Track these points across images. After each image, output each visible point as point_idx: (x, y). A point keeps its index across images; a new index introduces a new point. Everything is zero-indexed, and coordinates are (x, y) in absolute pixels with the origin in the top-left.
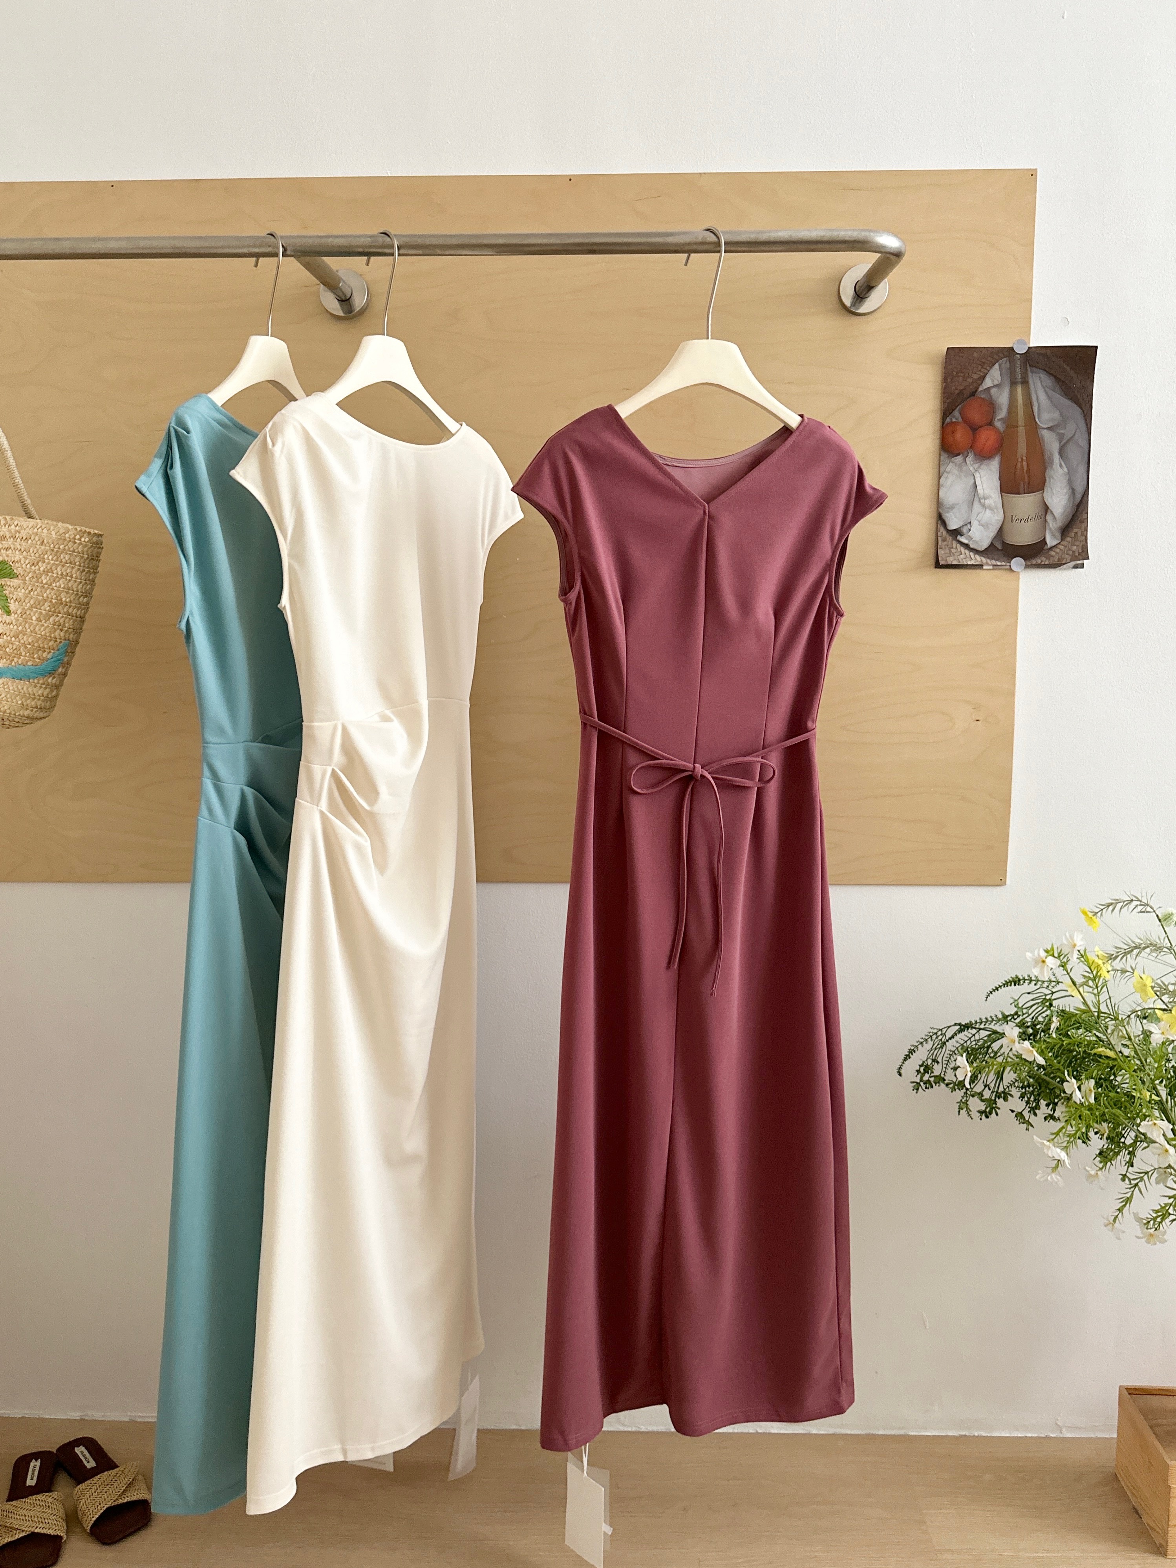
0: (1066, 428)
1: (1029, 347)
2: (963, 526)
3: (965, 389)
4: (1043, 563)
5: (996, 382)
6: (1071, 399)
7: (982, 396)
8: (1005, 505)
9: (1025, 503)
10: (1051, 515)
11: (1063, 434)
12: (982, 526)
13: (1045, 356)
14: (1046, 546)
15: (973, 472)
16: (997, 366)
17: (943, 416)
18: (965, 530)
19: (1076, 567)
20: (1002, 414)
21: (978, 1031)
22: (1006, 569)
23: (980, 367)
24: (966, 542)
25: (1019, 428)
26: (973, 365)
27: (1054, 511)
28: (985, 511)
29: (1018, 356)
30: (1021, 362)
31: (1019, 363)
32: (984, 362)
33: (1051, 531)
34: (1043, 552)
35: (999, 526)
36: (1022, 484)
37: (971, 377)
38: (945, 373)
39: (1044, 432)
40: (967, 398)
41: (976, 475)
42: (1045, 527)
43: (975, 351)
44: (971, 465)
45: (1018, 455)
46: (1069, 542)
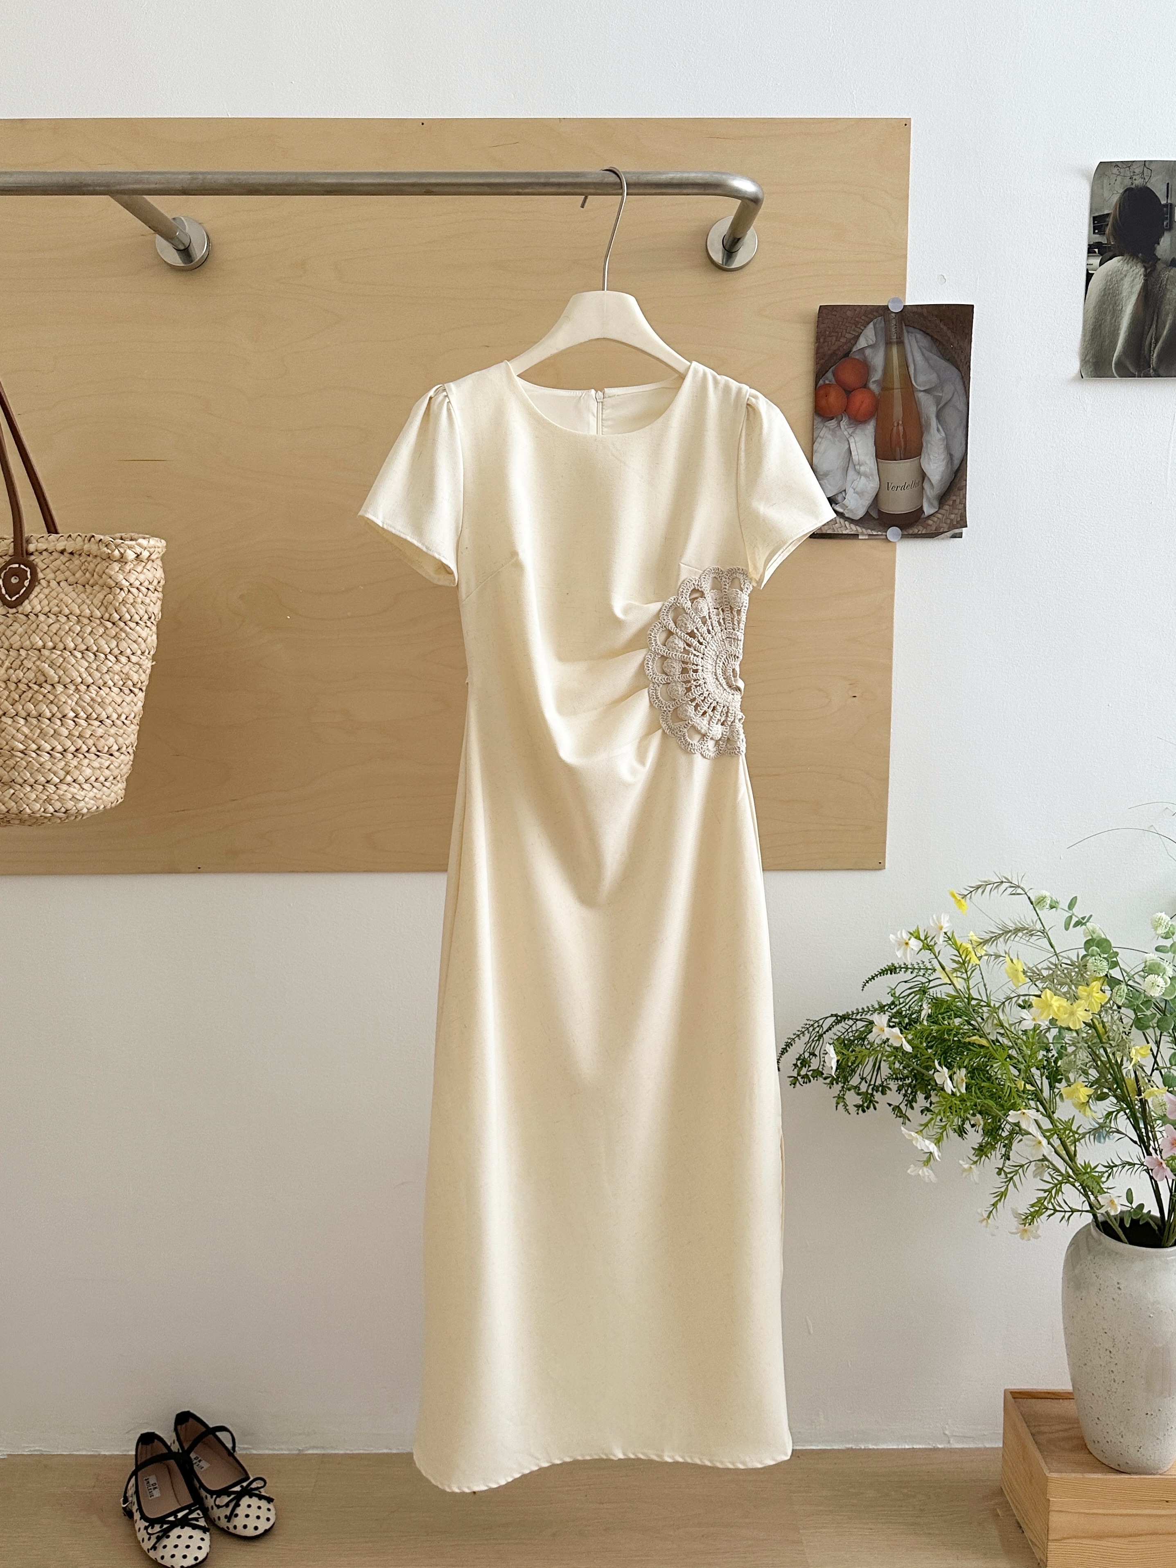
0: (943, 391)
1: (905, 306)
2: (837, 493)
3: (838, 349)
4: (920, 532)
5: (871, 343)
6: (948, 360)
7: (857, 357)
8: (880, 470)
9: (901, 470)
10: (928, 483)
11: (942, 397)
12: (857, 493)
13: (921, 315)
14: (924, 514)
15: (847, 437)
16: (871, 325)
17: (816, 377)
18: (839, 498)
19: (954, 536)
20: (877, 376)
21: (855, 1022)
22: (883, 540)
23: (854, 327)
24: (841, 510)
25: (895, 390)
26: (847, 324)
27: (931, 478)
28: (860, 478)
29: (893, 315)
30: (896, 322)
31: (894, 322)
32: (858, 322)
33: (929, 500)
34: (920, 521)
35: (874, 494)
36: (898, 449)
37: (844, 337)
38: (817, 333)
39: (921, 395)
40: (840, 359)
41: (850, 440)
42: (923, 495)
43: (849, 309)
44: (845, 430)
45: (894, 419)
46: (947, 510)
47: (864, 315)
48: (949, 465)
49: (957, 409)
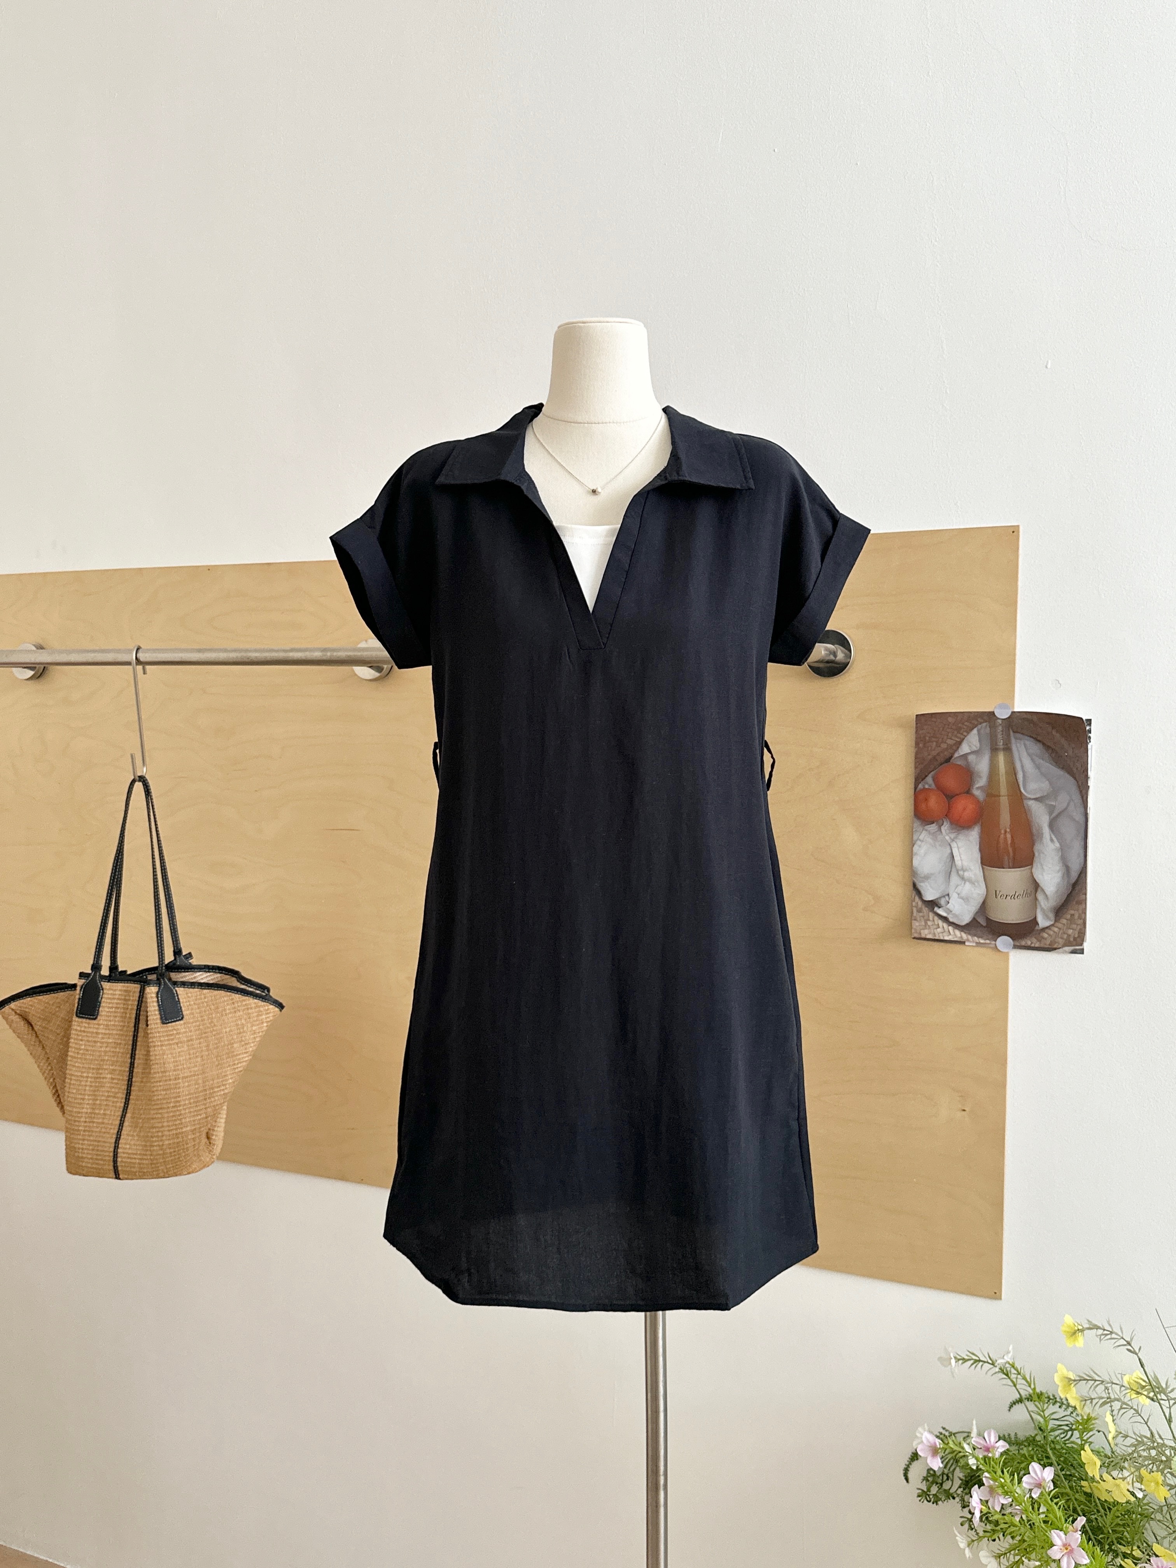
0: (1056, 799)
1: (1013, 713)
2: (941, 897)
3: (938, 754)
4: (1033, 945)
5: (975, 749)
6: (1063, 768)
7: (959, 763)
8: (987, 879)
9: (1010, 878)
10: (1042, 893)
11: (1055, 806)
12: (962, 898)
13: (1031, 721)
14: (1037, 926)
15: (950, 842)
16: (975, 731)
17: (916, 780)
18: (942, 902)
19: (1073, 952)
20: (982, 781)
22: (992, 948)
23: (956, 732)
24: (944, 914)
25: (1001, 798)
26: (948, 730)
27: (1044, 888)
28: (965, 884)
29: (1000, 721)
30: (1003, 727)
31: (1000, 728)
32: (960, 728)
33: (1042, 909)
34: (1034, 933)
35: (981, 901)
36: (1006, 857)
37: (946, 743)
38: (916, 738)
39: (1031, 803)
40: (941, 765)
41: (952, 846)
42: (1036, 905)
43: (950, 716)
44: (947, 835)
45: (1001, 827)
46: (1064, 924)
47: (967, 722)
48: (1065, 876)
49: (1074, 820)
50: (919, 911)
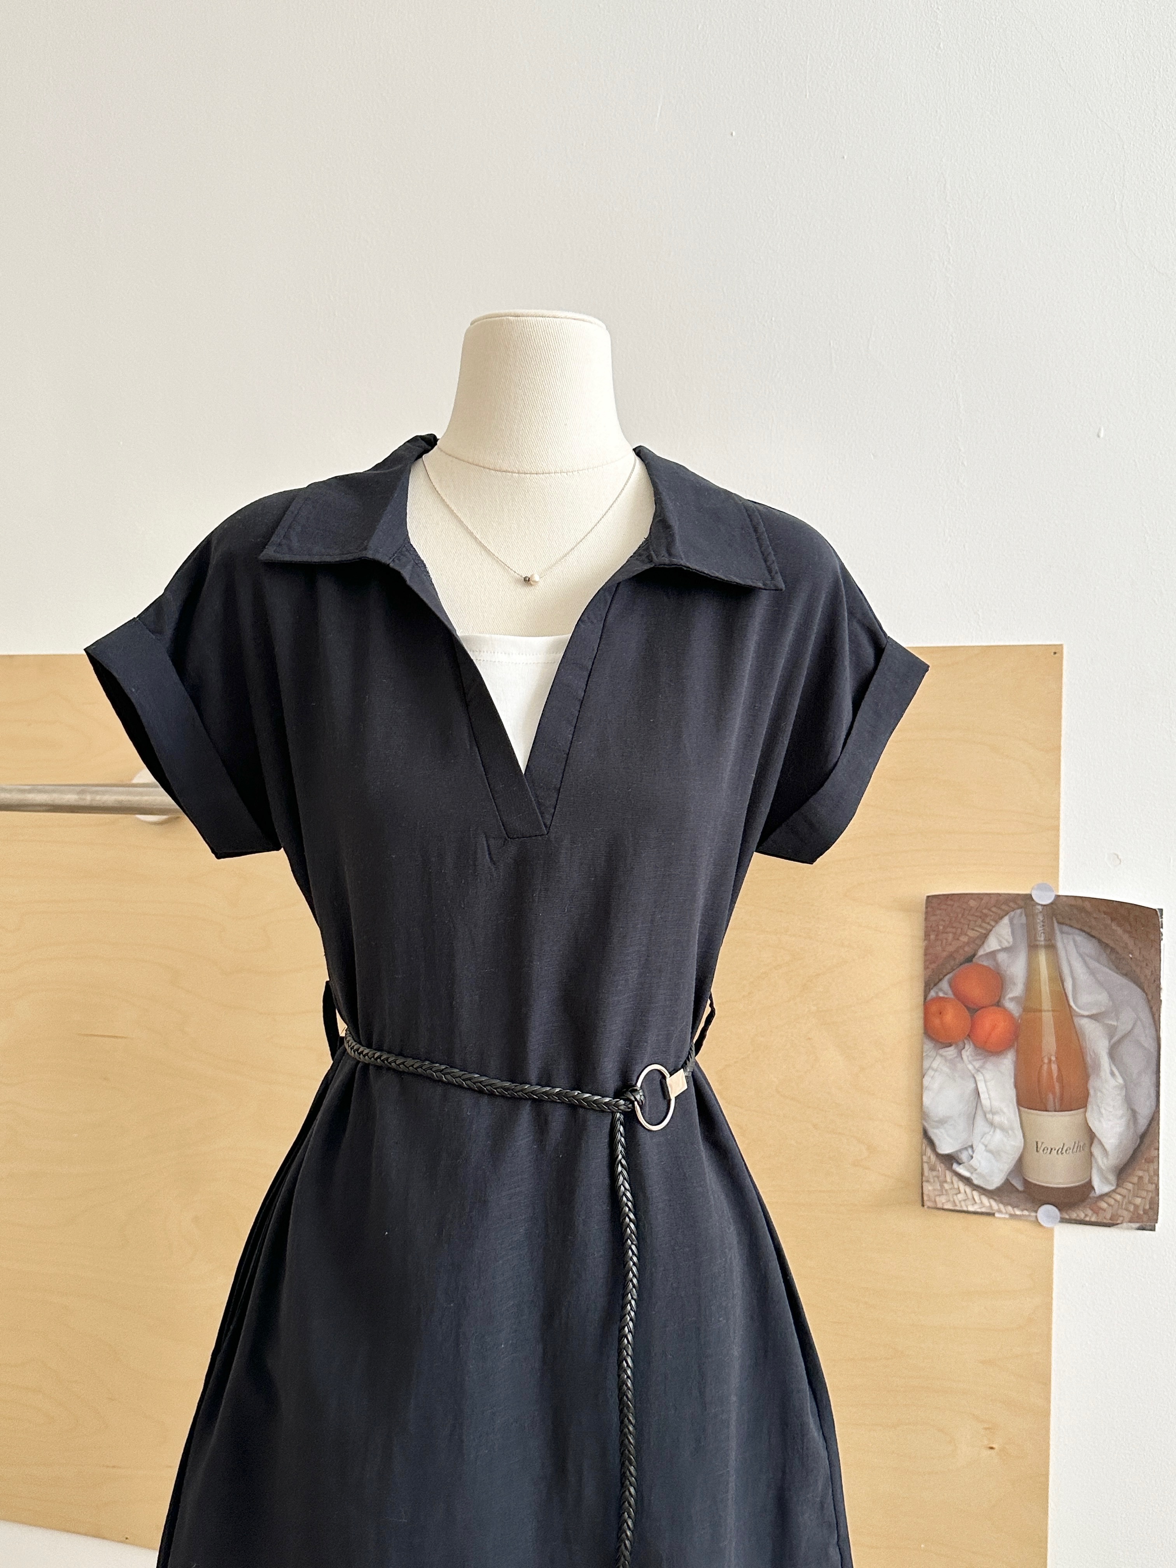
0: (1119, 1019)
1: (1058, 897)
2: (962, 1150)
3: (957, 951)
4: (1087, 1219)
5: (1006, 944)
6: (1126, 975)
7: (985, 963)
8: (1025, 1125)
9: (1056, 1125)
10: (1099, 1146)
11: (1116, 1028)
12: (990, 1151)
13: (1082, 909)
14: (1093, 1192)
15: (973, 1072)
16: (1006, 920)
17: (925, 986)
18: (964, 1156)
19: (1144, 1228)
20: (1016, 990)
22: (1031, 1221)
23: (980, 921)
24: (966, 1174)
25: (1043, 1013)
26: (970, 918)
27: (1103, 1140)
28: (994, 1131)
29: (1040, 907)
30: (1044, 916)
31: (1040, 917)
32: (986, 915)
33: (1100, 1169)
34: (1089, 1201)
35: (1017, 1156)
36: (1051, 1096)
37: (966, 935)
38: (926, 927)
39: (1084, 1022)
40: (961, 965)
41: (977, 1078)
42: (1091, 1164)
43: (971, 898)
44: (970, 1062)
45: (1044, 1054)
46: (1130, 1190)
47: (995, 906)
48: (1131, 1123)
49: (1142, 1047)
50: (932, 1169)
